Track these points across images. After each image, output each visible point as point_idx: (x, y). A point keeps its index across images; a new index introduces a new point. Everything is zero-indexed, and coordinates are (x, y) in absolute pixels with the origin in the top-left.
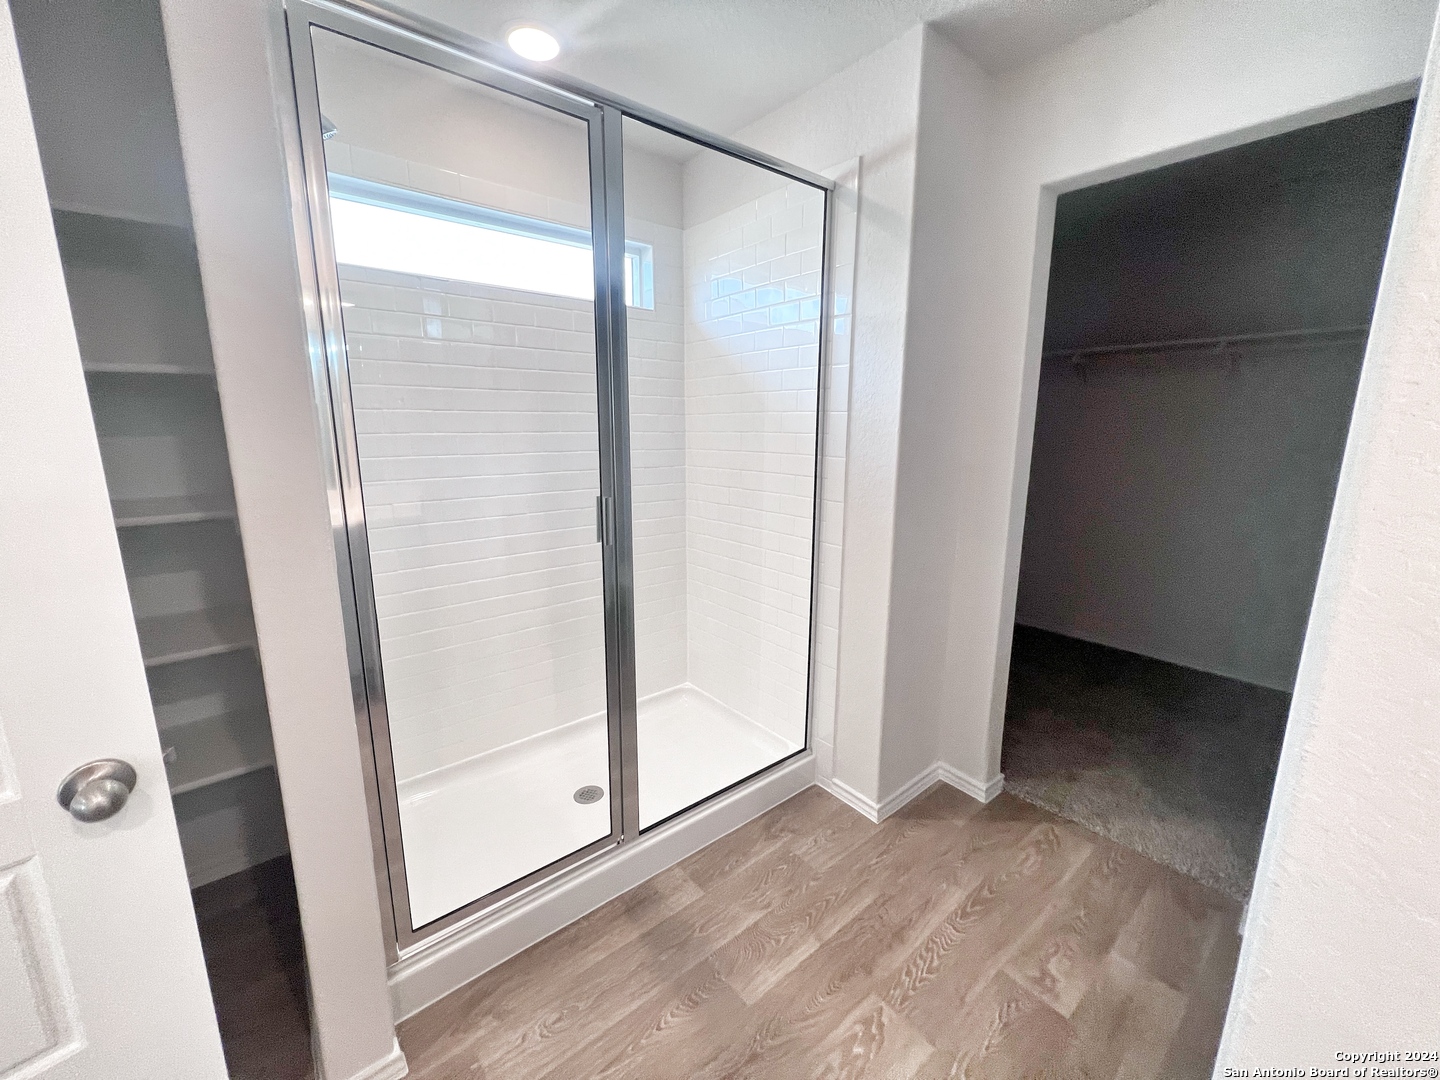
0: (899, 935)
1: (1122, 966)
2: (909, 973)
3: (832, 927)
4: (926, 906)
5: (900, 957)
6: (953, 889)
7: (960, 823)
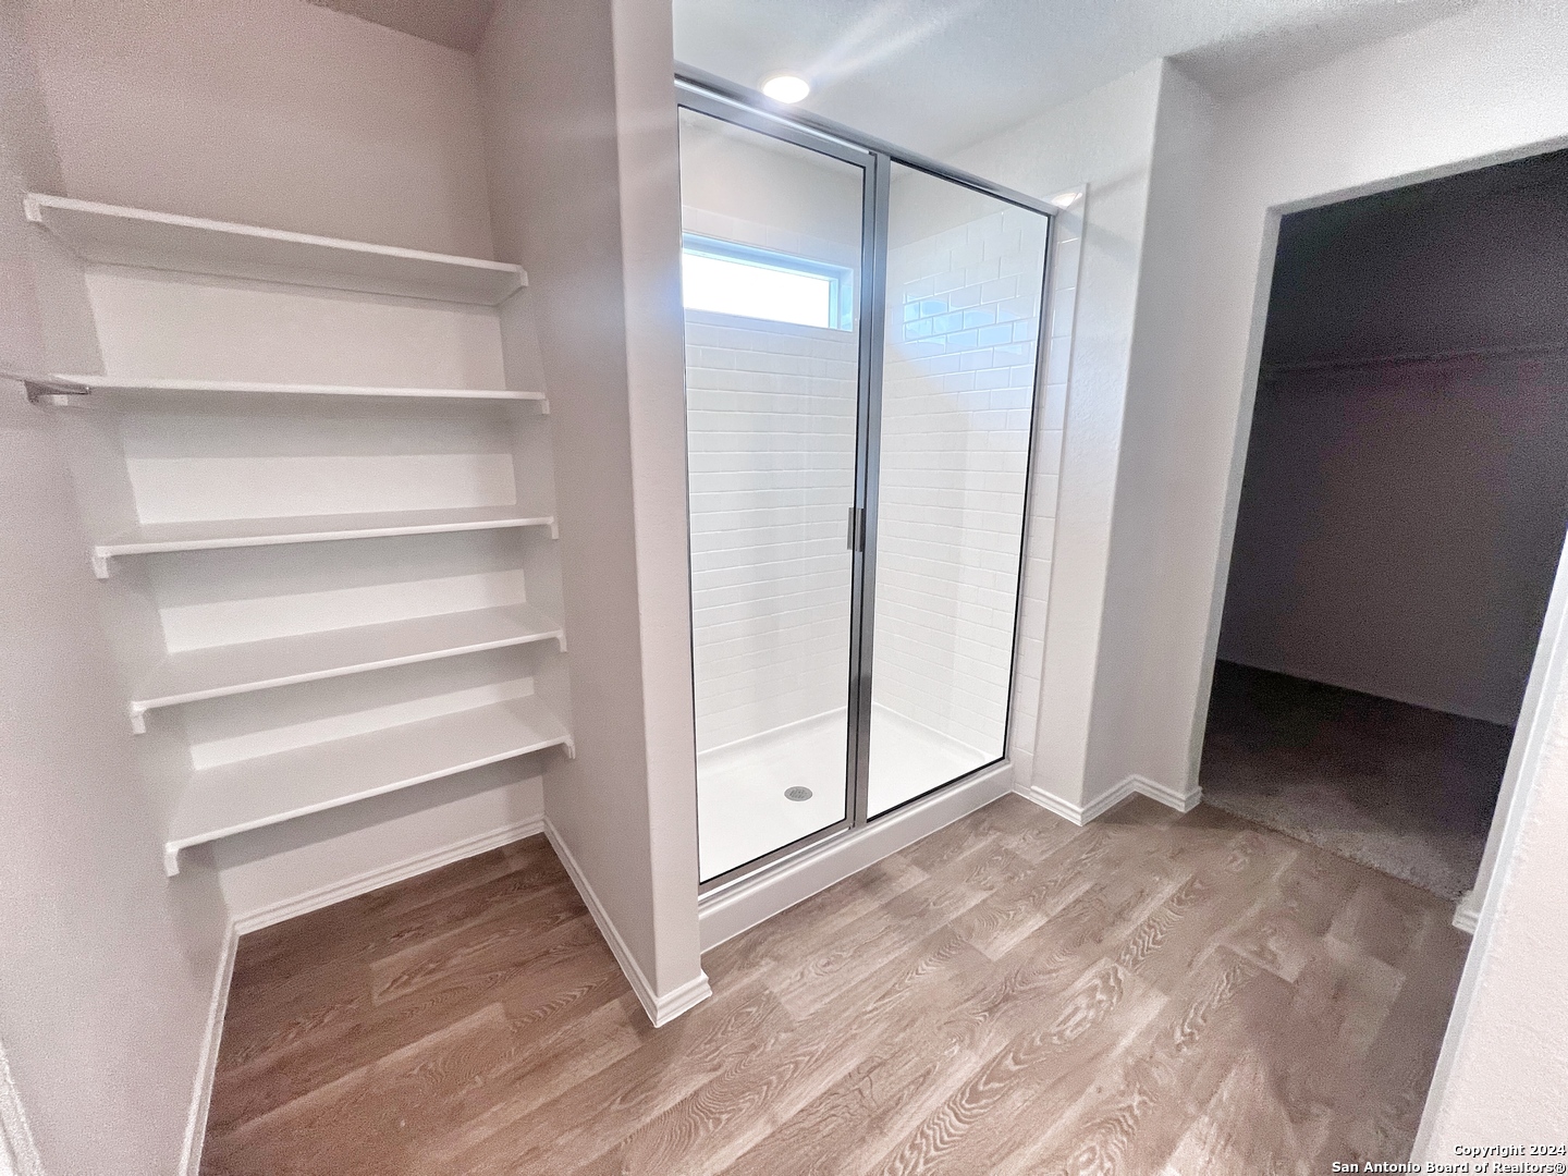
0: (1121, 915)
1: (1339, 947)
2: (1135, 943)
3: (1057, 906)
4: (1141, 895)
5: (1124, 932)
6: (1165, 881)
7: (1164, 829)
